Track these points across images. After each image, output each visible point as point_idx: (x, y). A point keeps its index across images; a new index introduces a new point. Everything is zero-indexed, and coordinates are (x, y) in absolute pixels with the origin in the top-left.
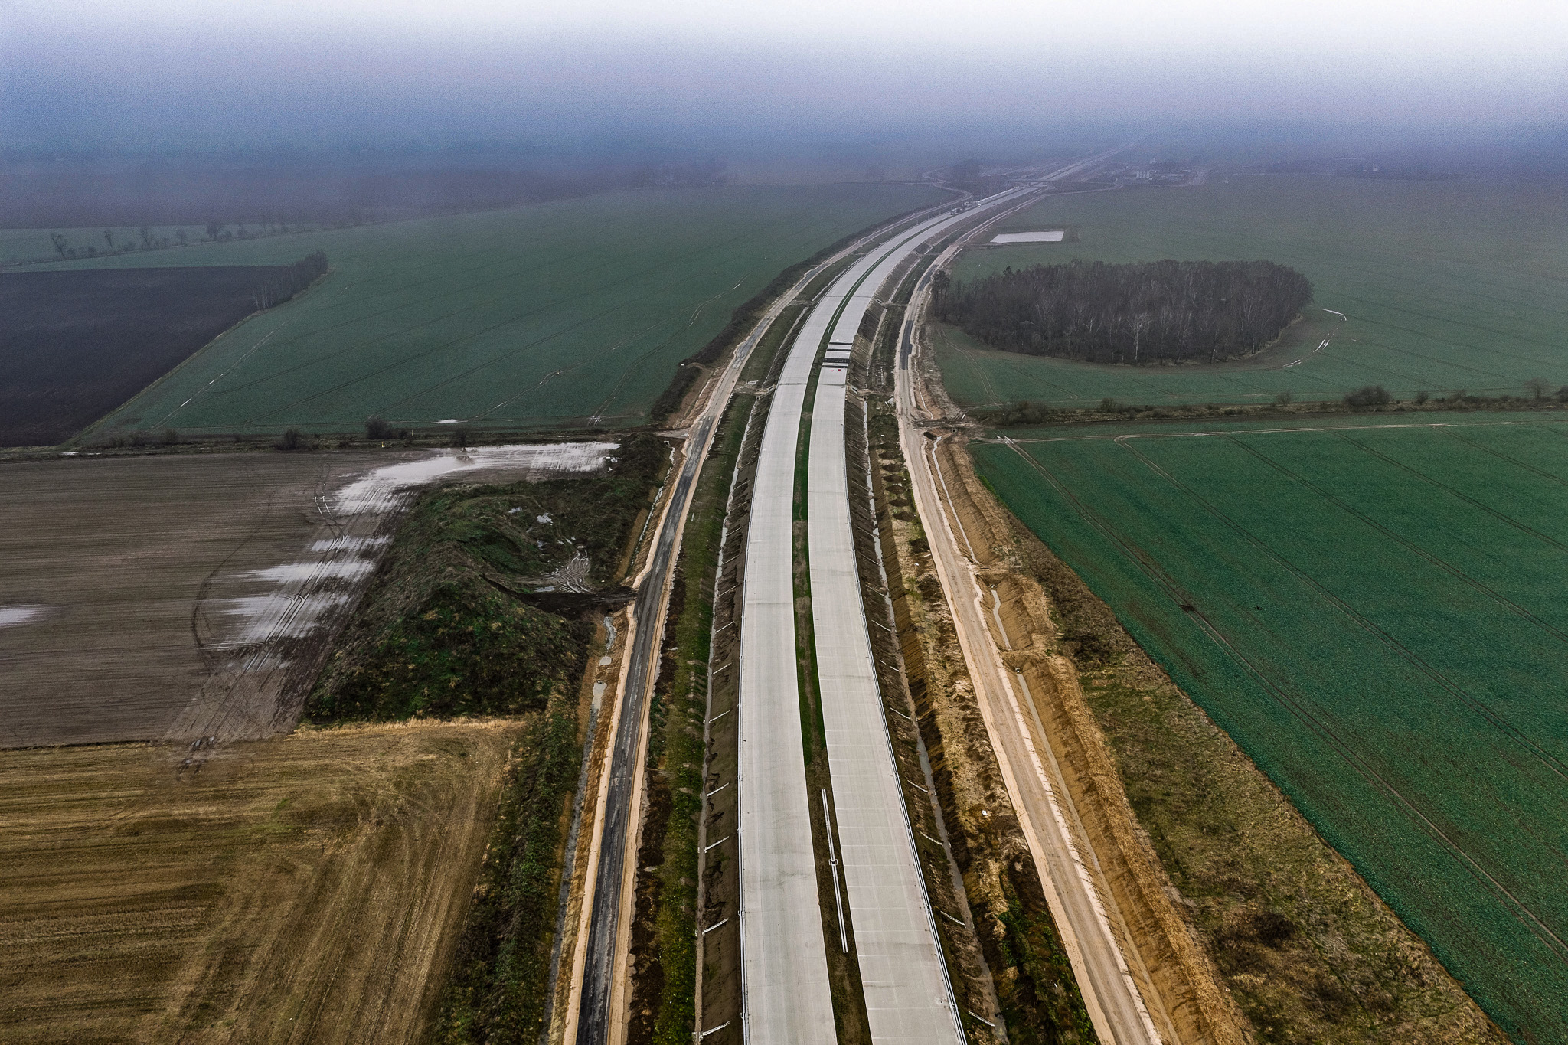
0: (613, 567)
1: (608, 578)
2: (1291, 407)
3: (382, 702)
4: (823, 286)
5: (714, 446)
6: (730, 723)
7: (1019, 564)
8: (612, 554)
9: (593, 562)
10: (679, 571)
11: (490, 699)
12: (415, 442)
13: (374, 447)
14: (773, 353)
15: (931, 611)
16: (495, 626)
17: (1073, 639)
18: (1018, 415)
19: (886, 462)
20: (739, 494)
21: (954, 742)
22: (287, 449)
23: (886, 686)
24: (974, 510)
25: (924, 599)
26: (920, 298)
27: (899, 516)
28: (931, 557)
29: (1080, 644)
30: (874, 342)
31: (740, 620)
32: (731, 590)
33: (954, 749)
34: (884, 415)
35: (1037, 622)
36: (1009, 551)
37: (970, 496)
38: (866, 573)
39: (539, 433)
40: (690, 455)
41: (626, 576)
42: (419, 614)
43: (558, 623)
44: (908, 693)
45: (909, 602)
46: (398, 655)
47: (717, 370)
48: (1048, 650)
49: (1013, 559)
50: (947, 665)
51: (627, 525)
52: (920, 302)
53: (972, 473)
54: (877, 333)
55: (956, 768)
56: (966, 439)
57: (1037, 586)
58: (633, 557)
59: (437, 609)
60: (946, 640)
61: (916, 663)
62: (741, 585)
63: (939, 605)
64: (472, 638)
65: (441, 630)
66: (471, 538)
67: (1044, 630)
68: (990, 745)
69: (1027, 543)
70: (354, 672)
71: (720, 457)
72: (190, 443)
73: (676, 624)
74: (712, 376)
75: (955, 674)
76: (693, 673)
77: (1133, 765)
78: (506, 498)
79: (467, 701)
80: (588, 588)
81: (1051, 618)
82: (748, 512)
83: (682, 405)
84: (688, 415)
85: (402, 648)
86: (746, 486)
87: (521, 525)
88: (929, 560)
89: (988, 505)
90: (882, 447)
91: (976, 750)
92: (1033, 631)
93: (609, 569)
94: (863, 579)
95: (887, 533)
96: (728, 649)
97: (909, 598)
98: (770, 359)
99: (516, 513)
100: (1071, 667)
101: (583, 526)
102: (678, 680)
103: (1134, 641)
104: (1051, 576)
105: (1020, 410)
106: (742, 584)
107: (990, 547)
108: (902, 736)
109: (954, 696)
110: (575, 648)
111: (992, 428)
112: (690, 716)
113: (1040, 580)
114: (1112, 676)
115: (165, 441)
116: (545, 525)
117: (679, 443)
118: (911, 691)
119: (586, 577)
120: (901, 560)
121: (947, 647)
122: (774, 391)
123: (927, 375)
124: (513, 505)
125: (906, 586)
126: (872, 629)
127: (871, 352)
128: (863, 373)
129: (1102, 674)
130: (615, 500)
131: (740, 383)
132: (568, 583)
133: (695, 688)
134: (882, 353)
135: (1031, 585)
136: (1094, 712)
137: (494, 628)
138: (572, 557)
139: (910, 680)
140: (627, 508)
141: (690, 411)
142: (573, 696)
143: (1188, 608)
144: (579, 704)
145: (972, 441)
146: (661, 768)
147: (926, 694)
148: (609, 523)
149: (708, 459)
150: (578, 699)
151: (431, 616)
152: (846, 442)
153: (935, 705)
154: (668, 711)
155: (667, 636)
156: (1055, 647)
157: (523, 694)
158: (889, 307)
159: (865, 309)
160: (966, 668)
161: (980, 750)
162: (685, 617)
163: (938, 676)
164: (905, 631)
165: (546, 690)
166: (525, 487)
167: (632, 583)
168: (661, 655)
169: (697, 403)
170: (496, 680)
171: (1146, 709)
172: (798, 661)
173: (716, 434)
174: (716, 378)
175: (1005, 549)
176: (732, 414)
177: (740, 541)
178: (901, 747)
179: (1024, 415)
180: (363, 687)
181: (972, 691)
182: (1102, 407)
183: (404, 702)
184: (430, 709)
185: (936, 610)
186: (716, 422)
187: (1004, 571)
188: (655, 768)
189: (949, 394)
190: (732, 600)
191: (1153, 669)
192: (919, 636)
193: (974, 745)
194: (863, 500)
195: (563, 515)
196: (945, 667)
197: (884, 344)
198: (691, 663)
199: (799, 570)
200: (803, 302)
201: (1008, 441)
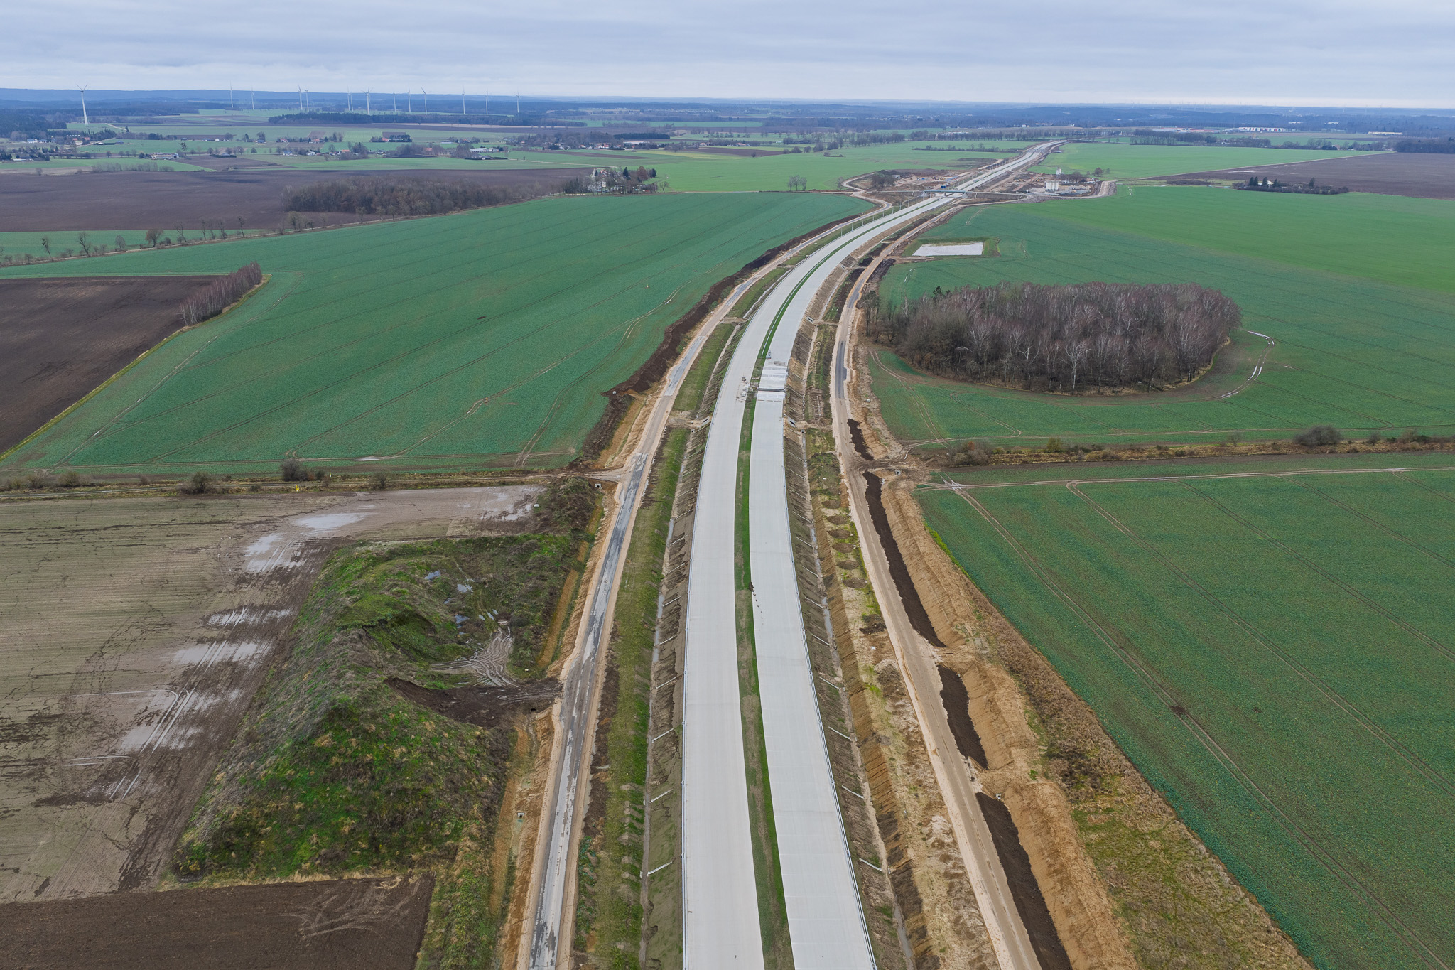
0: (538, 649)
1: (533, 665)
2: (1241, 448)
3: (261, 852)
4: (754, 301)
5: (649, 490)
6: (671, 880)
7: (985, 649)
8: (537, 634)
9: (516, 643)
10: (612, 655)
11: (389, 847)
12: (332, 484)
13: (288, 491)
14: (707, 377)
15: (894, 713)
16: (398, 751)
17: (1059, 757)
18: (963, 456)
19: (830, 512)
20: (675, 552)
21: (938, 911)
22: (195, 493)
23: (851, 824)
24: (929, 575)
25: (885, 696)
26: (851, 316)
27: (849, 583)
28: (888, 638)
29: (1067, 763)
30: (807, 365)
31: (680, 727)
32: (669, 682)
33: (939, 921)
34: (823, 454)
35: (1015, 732)
36: (973, 631)
37: (922, 557)
38: (818, 660)
39: (464, 474)
40: (623, 501)
41: (553, 660)
42: (309, 738)
43: (473, 736)
44: (876, 831)
45: (869, 701)
46: (283, 791)
47: (650, 397)
48: (1032, 772)
49: (978, 641)
50: (920, 792)
51: (554, 594)
52: (851, 319)
53: (922, 527)
54: (810, 355)
55: (943, 951)
56: (912, 484)
57: (1010, 680)
58: (560, 636)
59: (330, 733)
60: (916, 757)
61: (883, 789)
62: (680, 678)
63: (903, 706)
64: (371, 768)
65: (335, 759)
66: (380, 621)
67: (1024, 744)
68: (980, 916)
69: (991, 620)
70: (230, 813)
71: (656, 504)
72: (93, 485)
73: (608, 730)
74: (645, 404)
75: (929, 806)
76: (627, 803)
77: (1153, 946)
78: (423, 560)
79: (362, 850)
80: (510, 679)
81: (1030, 725)
82: (686, 577)
83: (614, 440)
84: (620, 451)
85: (290, 783)
86: (683, 543)
87: (439, 595)
88: (887, 642)
89: (943, 569)
90: (825, 492)
91: (964, 924)
92: (1012, 745)
93: (535, 654)
94: (815, 669)
95: (837, 603)
96: (668, 769)
97: (868, 694)
98: (704, 385)
99: (434, 580)
100: (1062, 797)
101: (507, 597)
102: (611, 813)
103: (1128, 759)
104: (1023, 666)
105: (965, 450)
106: (682, 676)
107: (951, 625)
108: (875, 900)
109: (932, 840)
110: (493, 770)
111: (938, 470)
112: (624, 868)
113: (1012, 671)
114: (1108, 810)
115: (65, 483)
116: (465, 595)
117: (611, 486)
118: (880, 828)
119: (509, 664)
120: (855, 641)
121: (917, 767)
122: (709, 425)
123: (864, 405)
124: (430, 568)
125: (864, 678)
126: (830, 739)
127: (805, 377)
128: (799, 402)
129: (1097, 808)
130: (543, 562)
131: (673, 413)
132: (488, 672)
133: (631, 825)
134: (816, 378)
135: (1003, 678)
136: (1096, 864)
137: (397, 755)
138: (494, 637)
139: (877, 811)
140: (555, 571)
141: (623, 446)
142: (487, 841)
143: (1179, 710)
144: (494, 850)
145: (918, 486)
146: (591, 950)
147: (898, 835)
148: (535, 592)
149: (641, 508)
150: (493, 844)
151: (324, 741)
152: (787, 488)
153: (911, 854)
154: (599, 861)
155: (598, 750)
156: (1039, 768)
157: (429, 840)
158: (821, 327)
159: (797, 329)
160: (941, 798)
161: (969, 924)
162: (618, 720)
163: (910, 810)
164: (866, 740)
165: (456, 833)
166: (445, 546)
167: (558, 671)
168: (591, 777)
169: (630, 438)
170: (396, 823)
171: (1155, 861)
172: (748, 789)
173: (650, 475)
174: (648, 405)
175: (968, 627)
176: (666, 451)
177: (679, 615)
178: (875, 916)
179: (970, 457)
180: (240, 833)
181: (951, 832)
182: (1050, 447)
183: (289, 852)
184: (319, 861)
185: (900, 713)
186: (650, 462)
187: (970, 657)
188: (583, 951)
189: (889, 428)
190: (671, 698)
191: (1153, 800)
192: (884, 750)
193: (960, 917)
194: (808, 560)
195: (485, 583)
196: (917, 796)
197: (818, 368)
198: (625, 788)
199: (745, 657)
200: (735, 319)
201: (955, 486)
